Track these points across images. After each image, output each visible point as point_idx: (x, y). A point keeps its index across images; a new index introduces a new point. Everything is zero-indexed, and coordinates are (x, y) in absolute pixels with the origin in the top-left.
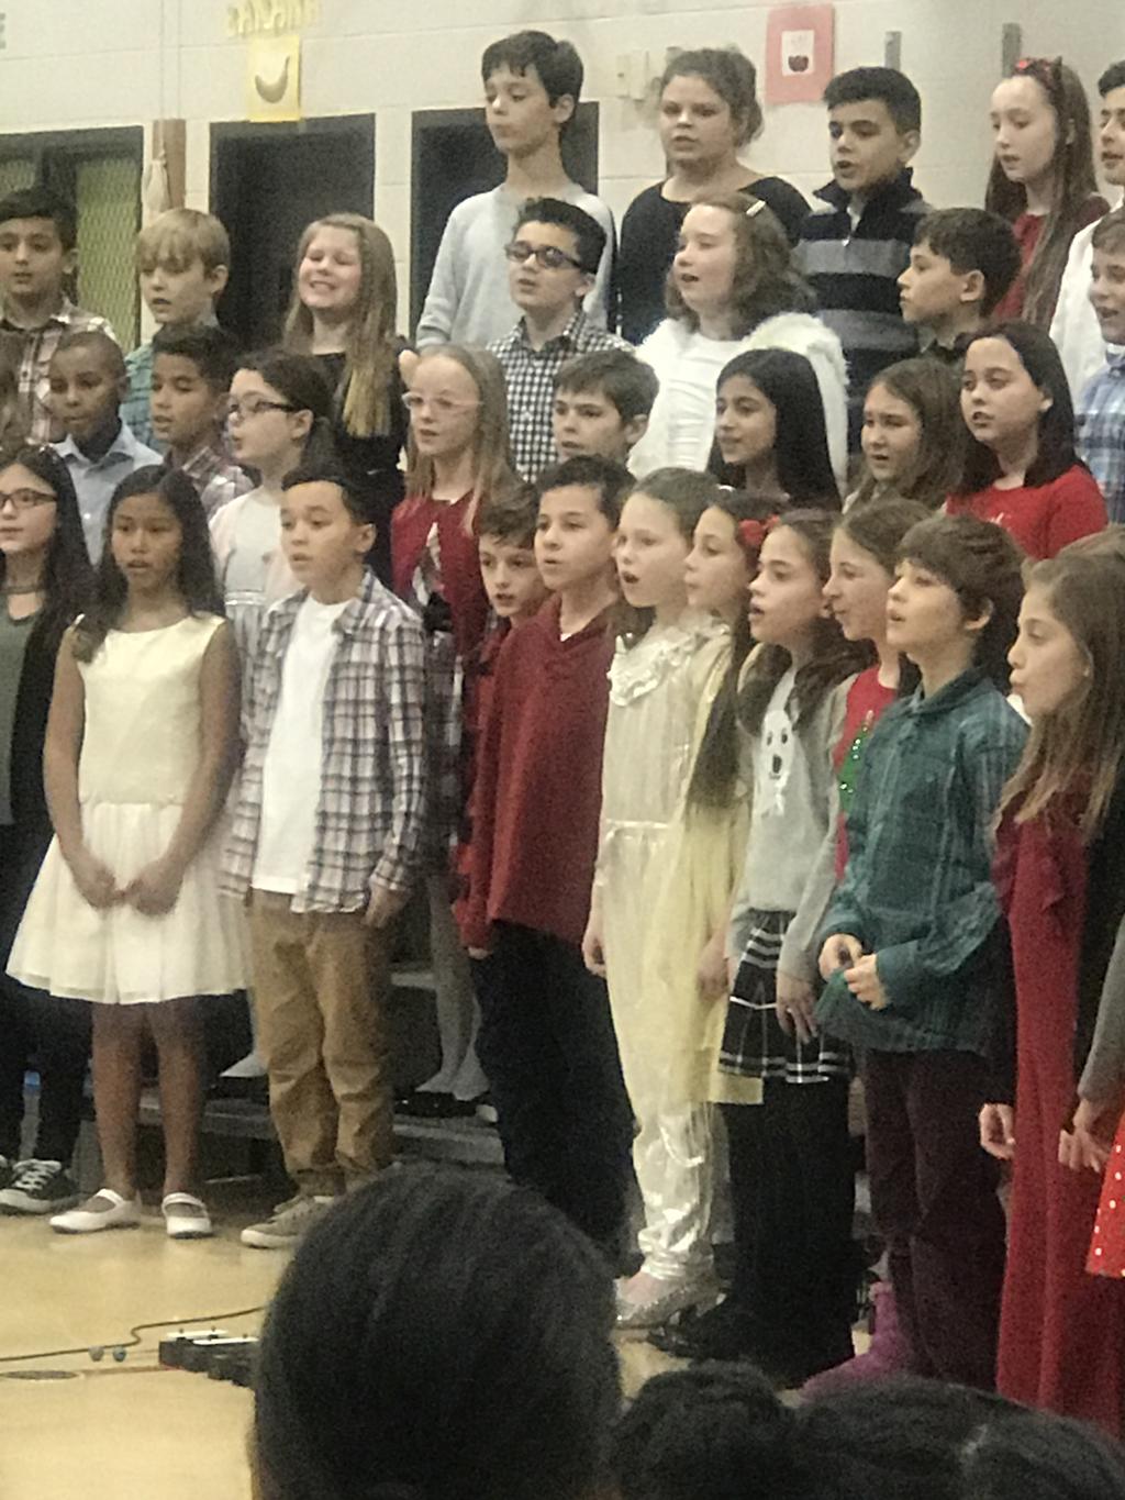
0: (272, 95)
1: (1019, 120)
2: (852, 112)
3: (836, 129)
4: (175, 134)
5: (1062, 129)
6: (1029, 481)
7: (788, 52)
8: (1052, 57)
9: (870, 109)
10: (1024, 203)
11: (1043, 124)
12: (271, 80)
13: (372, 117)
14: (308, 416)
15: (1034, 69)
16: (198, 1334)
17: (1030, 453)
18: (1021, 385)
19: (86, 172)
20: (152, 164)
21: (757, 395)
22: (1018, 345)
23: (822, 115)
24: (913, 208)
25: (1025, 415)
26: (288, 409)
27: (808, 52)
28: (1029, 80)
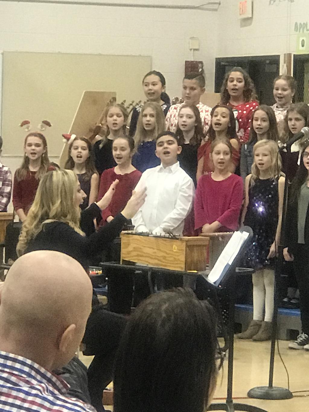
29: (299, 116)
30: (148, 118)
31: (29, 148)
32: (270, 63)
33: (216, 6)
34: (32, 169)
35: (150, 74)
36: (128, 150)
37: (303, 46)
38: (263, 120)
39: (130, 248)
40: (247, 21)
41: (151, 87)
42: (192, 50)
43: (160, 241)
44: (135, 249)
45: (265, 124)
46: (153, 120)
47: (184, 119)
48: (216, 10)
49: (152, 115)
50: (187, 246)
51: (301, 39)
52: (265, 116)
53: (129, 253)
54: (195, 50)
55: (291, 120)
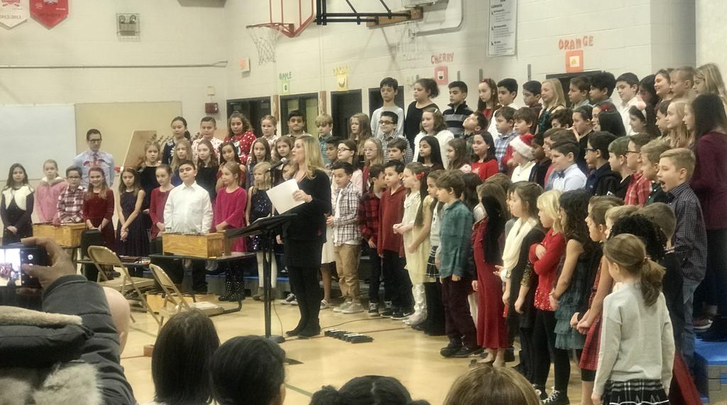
0: (342, 86)
1: (484, 91)
2: (453, 89)
3: (450, 92)
4: (324, 93)
5: (492, 92)
6: (485, 161)
7: (439, 75)
8: (488, 78)
9: (456, 89)
10: (486, 107)
11: (489, 91)
12: (342, 83)
13: (361, 90)
14: (353, 152)
15: (485, 81)
16: (332, 330)
17: (485, 156)
18: (484, 144)
19: (308, 101)
20: (320, 100)
21: (428, 144)
22: (483, 136)
23: (448, 90)
24: (466, 109)
25: (485, 149)
26: (350, 150)
27: (442, 75)
28: (485, 83)
29: (285, 144)
30: (181, 151)
31: (92, 180)
32: (264, 102)
33: (224, 64)
34: (95, 191)
35: (175, 120)
36: (167, 177)
37: (286, 89)
38: (262, 149)
39: (169, 244)
40: (246, 74)
41: (177, 129)
43: (190, 238)
44: (172, 244)
45: (263, 152)
46: (184, 152)
47: (202, 152)
48: (225, 67)
49: (183, 149)
50: (209, 240)
51: (284, 84)
52: (264, 147)
53: (168, 247)
54: (212, 95)
55: (280, 147)
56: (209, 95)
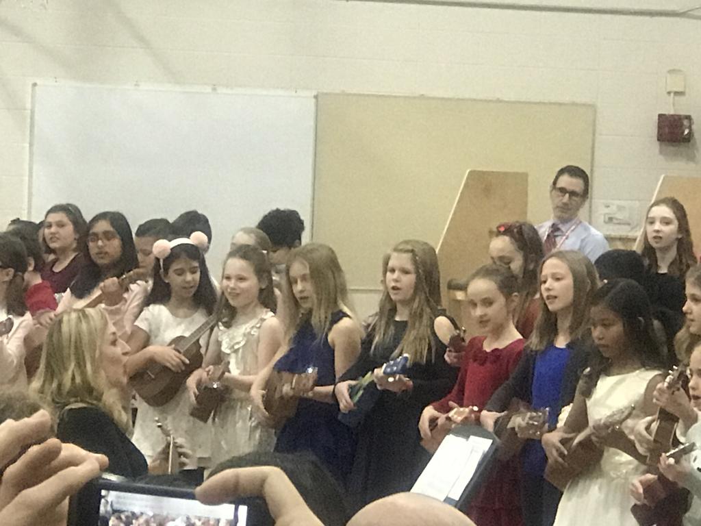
42: (672, 94)
47: (657, 226)
54: (676, 93)
56: (669, 93)
